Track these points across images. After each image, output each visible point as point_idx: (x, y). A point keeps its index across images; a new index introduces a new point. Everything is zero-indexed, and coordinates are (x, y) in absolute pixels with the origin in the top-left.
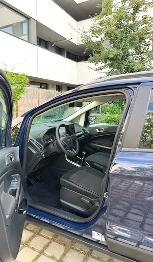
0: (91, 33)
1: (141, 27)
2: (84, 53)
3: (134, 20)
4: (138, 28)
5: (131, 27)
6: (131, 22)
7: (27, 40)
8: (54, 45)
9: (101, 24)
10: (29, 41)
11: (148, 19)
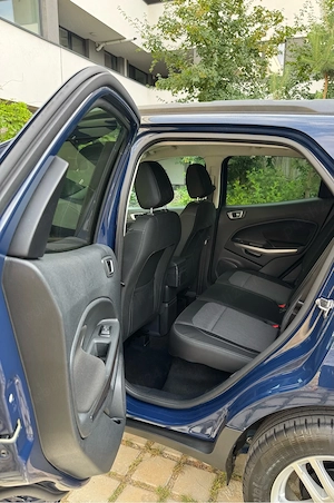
0: (160, 31)
1: (252, 29)
2: (151, 70)
3: (240, 12)
4: (248, 31)
5: (235, 26)
6: (235, 17)
7: (37, 32)
8: (100, 48)
9: (181, 13)
10: (42, 36)
11: (264, 12)
